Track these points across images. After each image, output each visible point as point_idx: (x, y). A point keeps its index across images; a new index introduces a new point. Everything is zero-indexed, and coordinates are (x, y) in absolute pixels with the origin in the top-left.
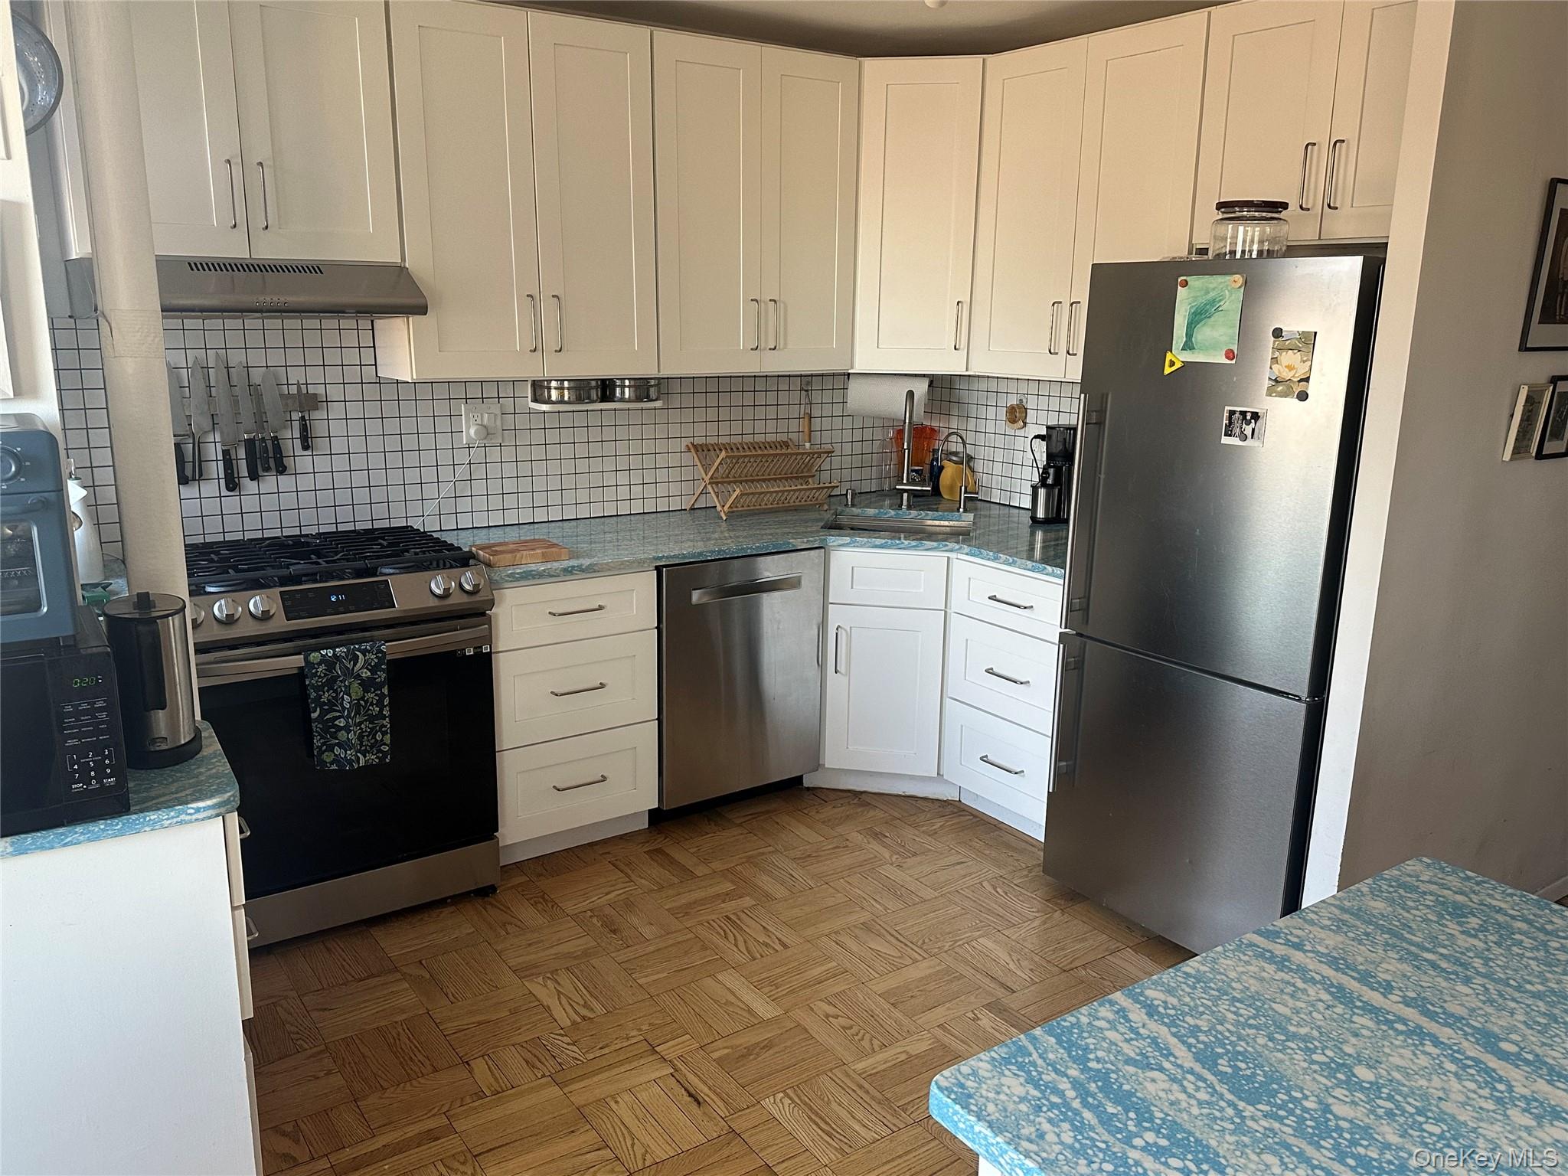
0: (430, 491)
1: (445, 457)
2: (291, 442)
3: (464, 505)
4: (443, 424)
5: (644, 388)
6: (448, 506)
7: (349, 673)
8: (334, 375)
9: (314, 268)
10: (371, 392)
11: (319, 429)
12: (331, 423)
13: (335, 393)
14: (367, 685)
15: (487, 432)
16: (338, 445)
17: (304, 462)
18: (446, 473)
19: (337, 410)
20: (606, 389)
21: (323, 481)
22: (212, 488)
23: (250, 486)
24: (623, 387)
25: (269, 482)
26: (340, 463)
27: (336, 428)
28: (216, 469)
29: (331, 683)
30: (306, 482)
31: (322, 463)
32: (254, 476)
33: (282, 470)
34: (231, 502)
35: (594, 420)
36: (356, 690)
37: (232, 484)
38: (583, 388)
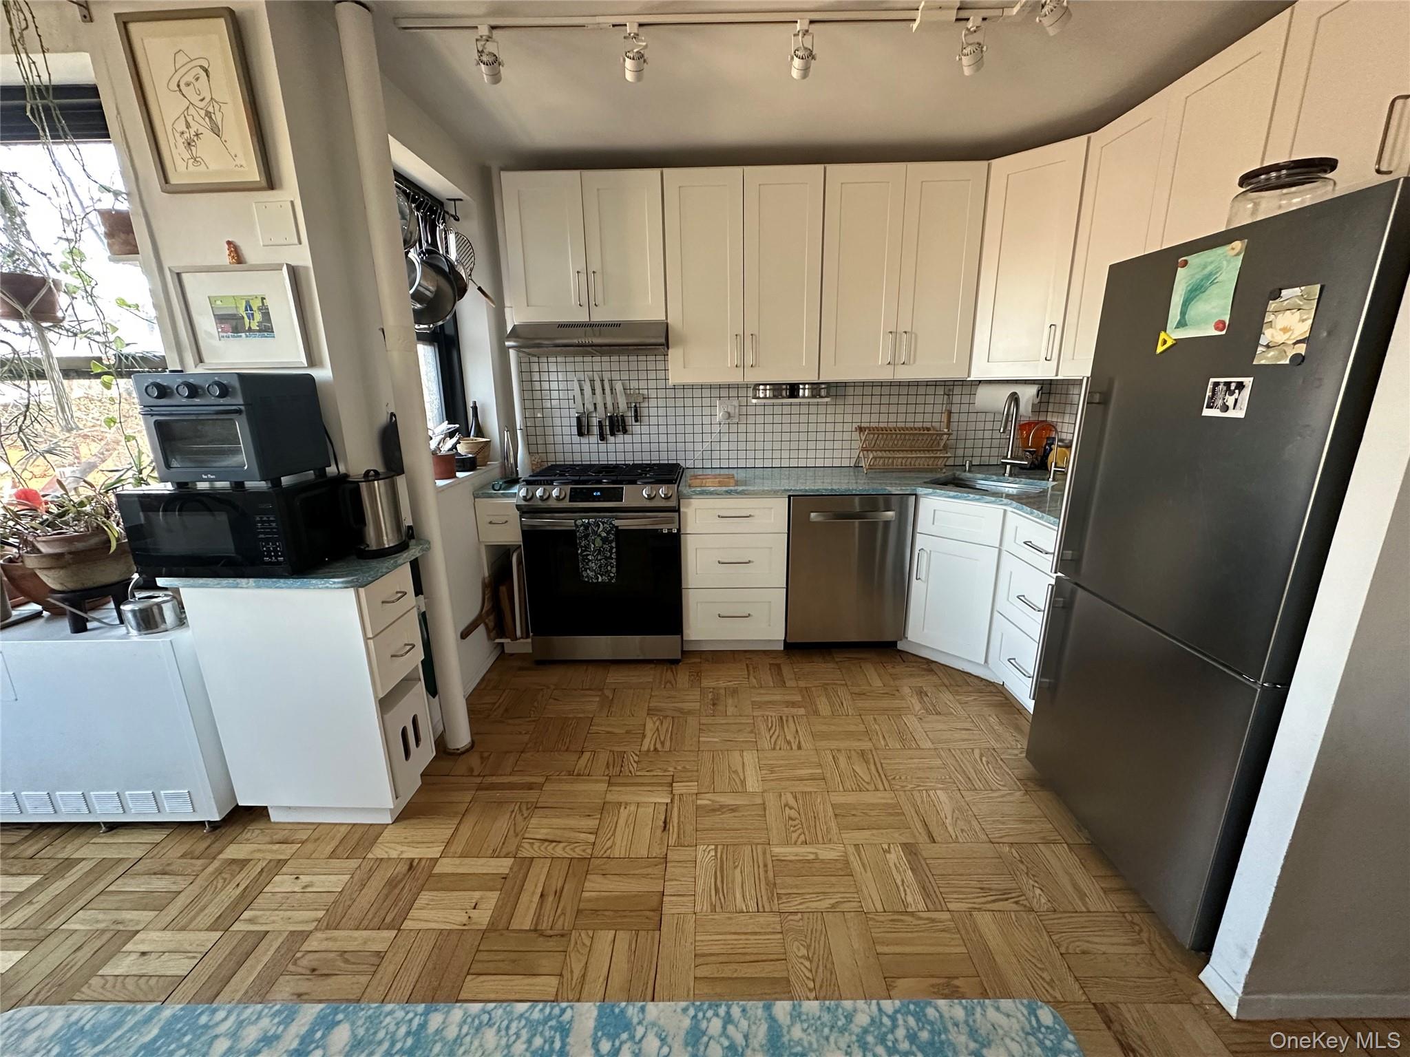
0: (698, 447)
1: (707, 429)
2: (630, 420)
3: (716, 455)
4: (707, 411)
5: (816, 388)
7: (595, 533)
8: (652, 384)
9: (617, 325)
10: (671, 393)
11: (645, 412)
12: (652, 410)
13: (653, 394)
14: (604, 540)
15: (728, 415)
16: (653, 421)
17: (636, 428)
18: (707, 438)
19: (653, 403)
20: (793, 390)
21: (645, 438)
22: (594, 439)
23: (611, 439)
24: (804, 389)
25: (620, 438)
26: (654, 429)
27: (653, 412)
28: (596, 430)
29: (586, 536)
30: (637, 438)
31: (645, 429)
32: (613, 434)
33: (625, 432)
34: (603, 447)
35: (786, 410)
36: (599, 542)
37: (602, 437)
38: (777, 389)
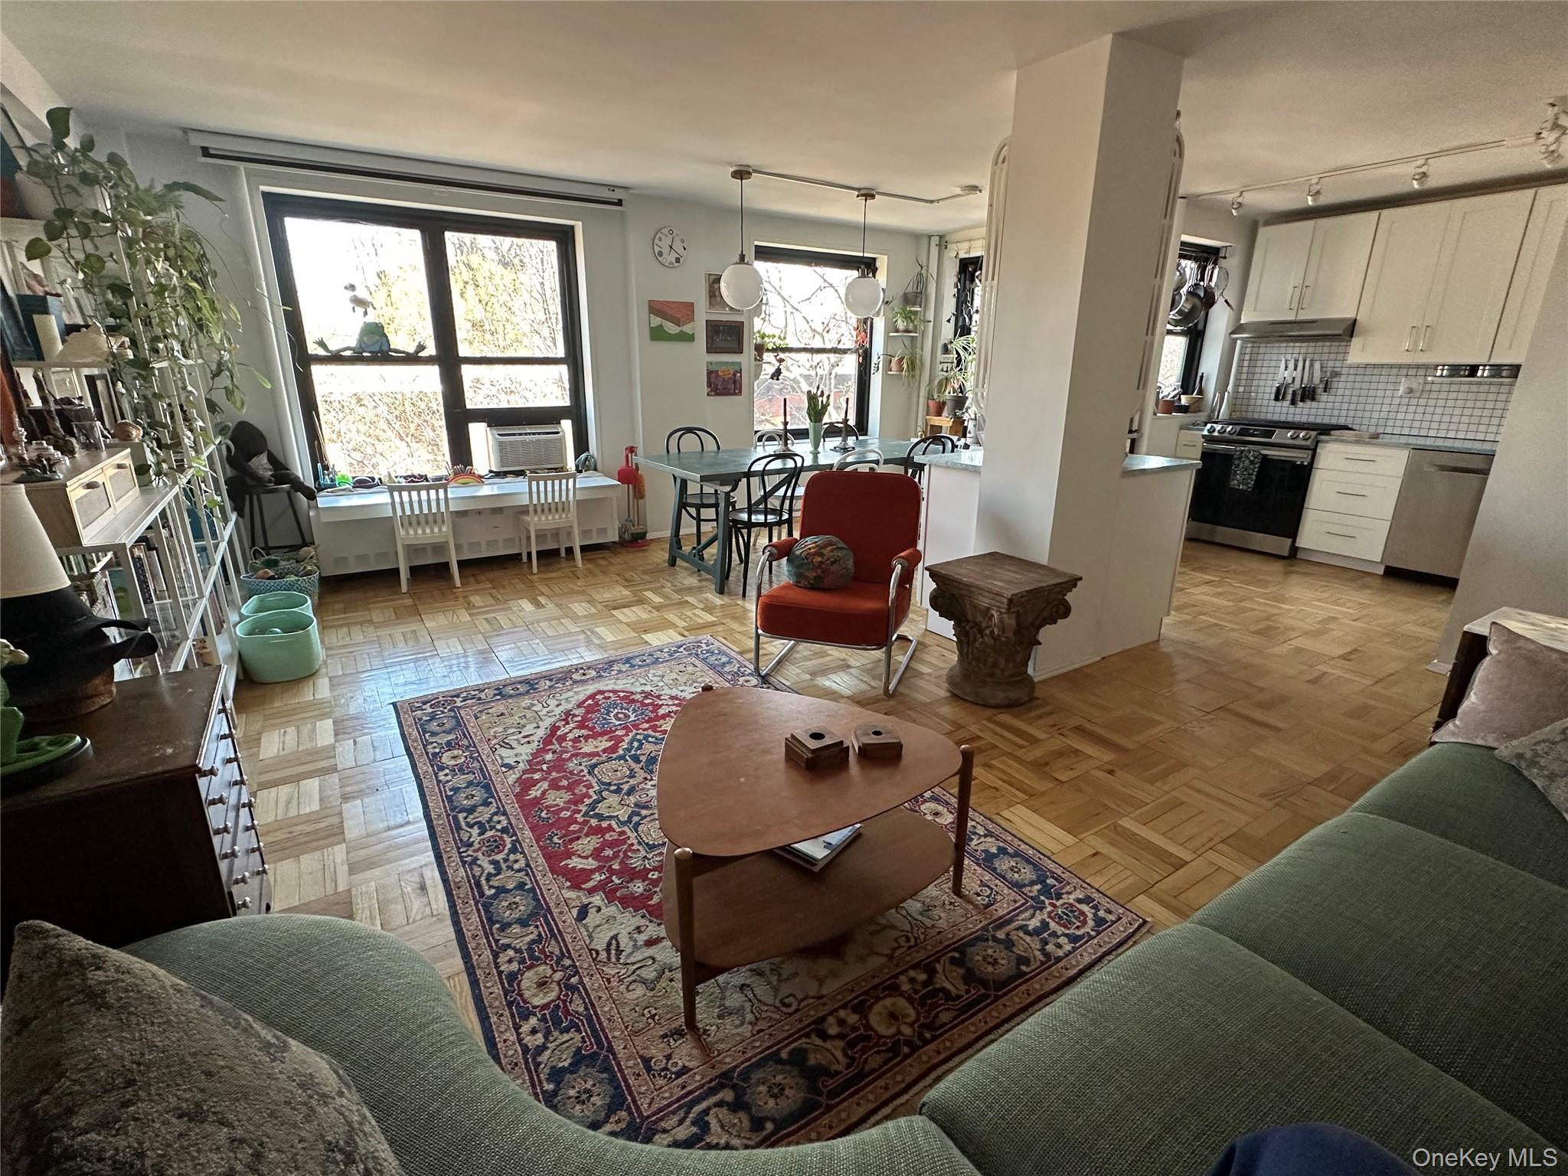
0: (1376, 415)
1: (1387, 401)
2: (1320, 391)
3: (1391, 423)
4: (1391, 386)
5: (1495, 369)
6: (1381, 422)
7: (1247, 457)
9: (1314, 322)
11: (1335, 385)
12: (1340, 385)
13: (1345, 371)
14: (1252, 462)
15: (1411, 391)
16: (1340, 392)
17: (1324, 397)
18: (1386, 408)
19: (1343, 378)
20: (1473, 370)
21: (1329, 405)
22: (1286, 403)
23: (1301, 404)
24: (1484, 370)
25: (1309, 403)
26: (1339, 399)
28: (1289, 397)
29: (1240, 458)
30: (1322, 405)
31: (1331, 398)
32: (1302, 400)
33: (1313, 399)
34: (1292, 409)
35: (1465, 388)
36: (1247, 463)
37: (1293, 402)
38: (1455, 370)
